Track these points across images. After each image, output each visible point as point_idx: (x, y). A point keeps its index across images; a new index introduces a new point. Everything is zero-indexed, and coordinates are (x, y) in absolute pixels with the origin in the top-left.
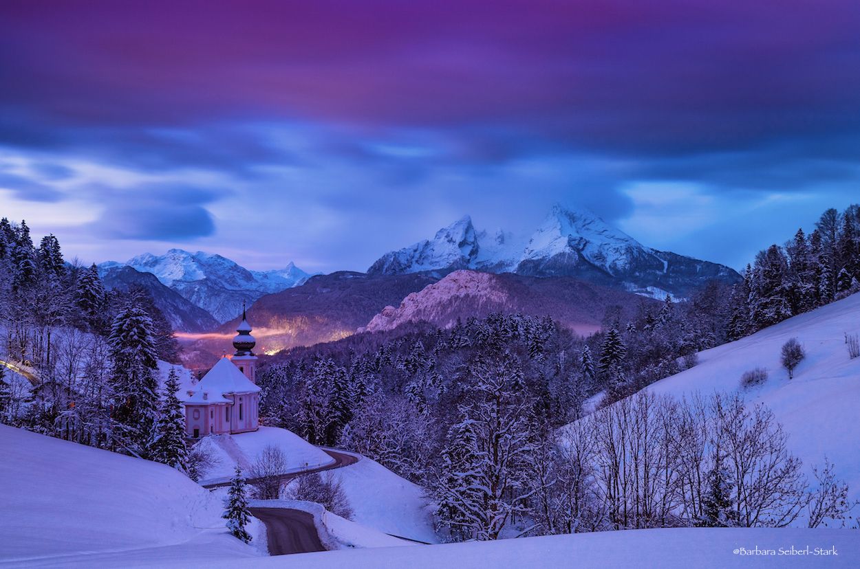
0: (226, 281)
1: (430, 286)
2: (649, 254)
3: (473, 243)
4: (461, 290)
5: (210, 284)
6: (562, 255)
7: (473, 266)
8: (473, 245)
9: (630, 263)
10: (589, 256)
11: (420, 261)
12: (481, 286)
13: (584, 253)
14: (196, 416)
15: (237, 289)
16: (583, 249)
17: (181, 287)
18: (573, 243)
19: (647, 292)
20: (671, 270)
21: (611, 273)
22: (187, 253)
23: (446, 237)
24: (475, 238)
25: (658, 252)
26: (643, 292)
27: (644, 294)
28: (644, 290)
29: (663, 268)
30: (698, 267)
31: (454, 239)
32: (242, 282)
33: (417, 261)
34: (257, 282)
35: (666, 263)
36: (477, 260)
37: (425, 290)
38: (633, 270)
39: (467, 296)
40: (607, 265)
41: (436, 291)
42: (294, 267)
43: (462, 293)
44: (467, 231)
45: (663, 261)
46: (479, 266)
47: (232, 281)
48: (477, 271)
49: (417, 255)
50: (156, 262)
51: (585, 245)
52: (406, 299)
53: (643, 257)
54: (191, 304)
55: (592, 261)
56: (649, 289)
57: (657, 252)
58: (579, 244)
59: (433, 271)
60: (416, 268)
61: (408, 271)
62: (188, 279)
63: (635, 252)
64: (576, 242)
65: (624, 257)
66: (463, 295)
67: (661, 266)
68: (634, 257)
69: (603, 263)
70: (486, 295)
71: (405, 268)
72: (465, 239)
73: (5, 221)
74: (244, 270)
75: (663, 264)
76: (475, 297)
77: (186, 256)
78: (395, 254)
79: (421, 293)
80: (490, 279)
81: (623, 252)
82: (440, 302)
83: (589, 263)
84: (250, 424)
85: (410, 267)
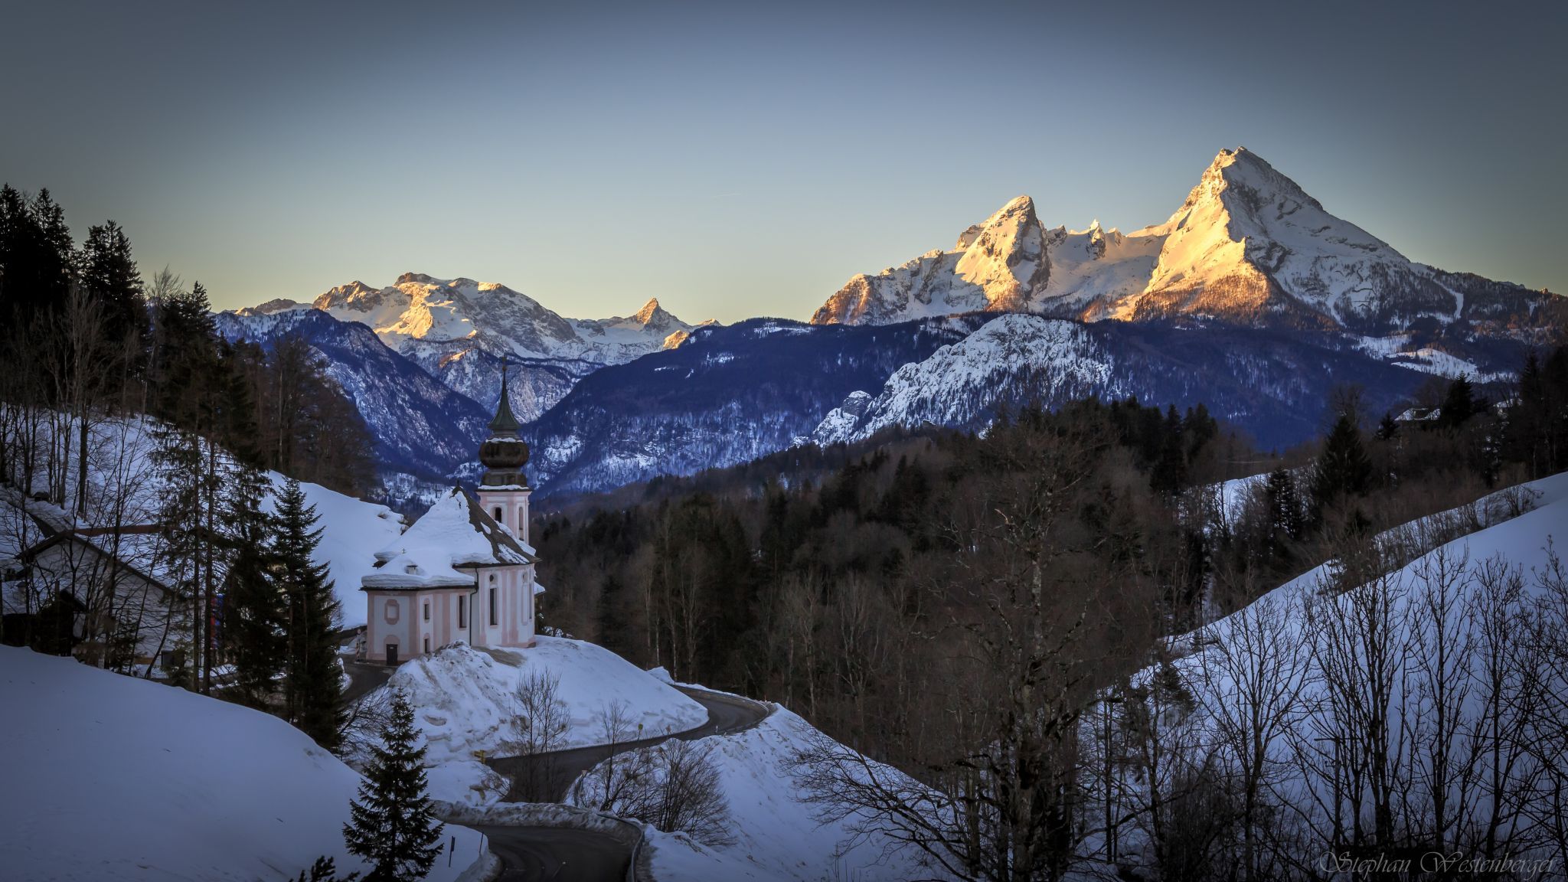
0: (518, 339)
1: (945, 348)
2: (1422, 278)
3: (1039, 256)
4: (1014, 357)
5: (484, 346)
6: (1233, 280)
7: (1036, 305)
8: (1037, 261)
9: (1382, 298)
10: (1290, 281)
11: (926, 296)
12: (1055, 348)
13: (1278, 276)
14: (391, 614)
15: (541, 356)
16: (1277, 268)
17: (424, 353)
18: (1255, 255)
19: (1417, 360)
20: (1471, 311)
21: (1338, 318)
22: (436, 282)
23: (983, 242)
24: (1043, 246)
25: (1443, 273)
26: (1408, 359)
27: (1410, 366)
28: (1411, 355)
29: (1454, 308)
30: (1532, 306)
31: (997, 248)
32: (549, 341)
33: (918, 297)
34: (582, 341)
35: (1460, 298)
36: (1047, 294)
37: (937, 357)
38: (1386, 313)
39: (1026, 368)
40: (1330, 303)
41: (960, 359)
42: (658, 310)
43: (1016, 363)
44: (1024, 230)
45: (1453, 293)
46: (1052, 307)
47: (531, 340)
48: (1047, 317)
49: (919, 283)
50: (374, 299)
51: (1281, 260)
52: (895, 376)
53: (1411, 285)
54: (445, 387)
55: (1298, 293)
56: (1423, 354)
57: (1440, 273)
58: (1269, 257)
59: (952, 315)
60: (916, 311)
61: (900, 318)
62: (441, 334)
63: (1391, 272)
64: (1262, 253)
65: (1368, 284)
66: (1014, 369)
67: (1448, 306)
68: (1388, 285)
69: (1322, 299)
70: (1066, 368)
71: (893, 311)
72: (1021, 248)
73: (10, 196)
74: (555, 316)
75: (1453, 299)
76: (1042, 372)
77: (434, 288)
78: (870, 280)
79: (927, 365)
80: (1075, 334)
81: (1365, 273)
82: (967, 383)
83: (1290, 297)
84: (514, 634)
85: (902, 307)
